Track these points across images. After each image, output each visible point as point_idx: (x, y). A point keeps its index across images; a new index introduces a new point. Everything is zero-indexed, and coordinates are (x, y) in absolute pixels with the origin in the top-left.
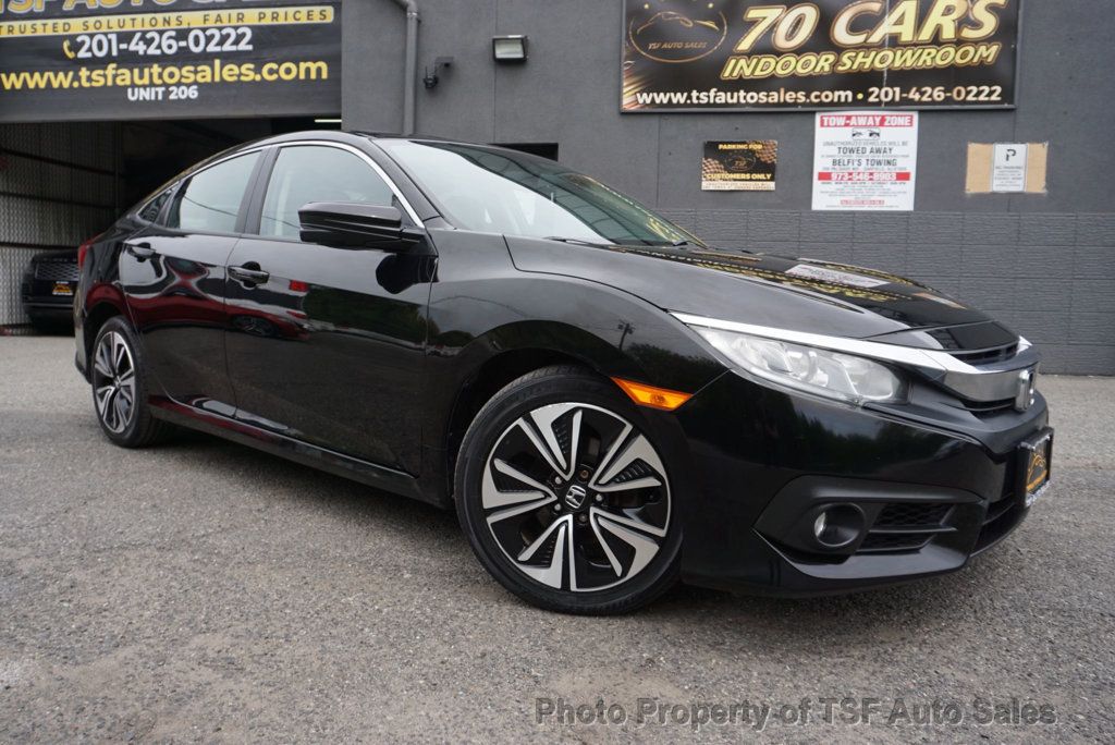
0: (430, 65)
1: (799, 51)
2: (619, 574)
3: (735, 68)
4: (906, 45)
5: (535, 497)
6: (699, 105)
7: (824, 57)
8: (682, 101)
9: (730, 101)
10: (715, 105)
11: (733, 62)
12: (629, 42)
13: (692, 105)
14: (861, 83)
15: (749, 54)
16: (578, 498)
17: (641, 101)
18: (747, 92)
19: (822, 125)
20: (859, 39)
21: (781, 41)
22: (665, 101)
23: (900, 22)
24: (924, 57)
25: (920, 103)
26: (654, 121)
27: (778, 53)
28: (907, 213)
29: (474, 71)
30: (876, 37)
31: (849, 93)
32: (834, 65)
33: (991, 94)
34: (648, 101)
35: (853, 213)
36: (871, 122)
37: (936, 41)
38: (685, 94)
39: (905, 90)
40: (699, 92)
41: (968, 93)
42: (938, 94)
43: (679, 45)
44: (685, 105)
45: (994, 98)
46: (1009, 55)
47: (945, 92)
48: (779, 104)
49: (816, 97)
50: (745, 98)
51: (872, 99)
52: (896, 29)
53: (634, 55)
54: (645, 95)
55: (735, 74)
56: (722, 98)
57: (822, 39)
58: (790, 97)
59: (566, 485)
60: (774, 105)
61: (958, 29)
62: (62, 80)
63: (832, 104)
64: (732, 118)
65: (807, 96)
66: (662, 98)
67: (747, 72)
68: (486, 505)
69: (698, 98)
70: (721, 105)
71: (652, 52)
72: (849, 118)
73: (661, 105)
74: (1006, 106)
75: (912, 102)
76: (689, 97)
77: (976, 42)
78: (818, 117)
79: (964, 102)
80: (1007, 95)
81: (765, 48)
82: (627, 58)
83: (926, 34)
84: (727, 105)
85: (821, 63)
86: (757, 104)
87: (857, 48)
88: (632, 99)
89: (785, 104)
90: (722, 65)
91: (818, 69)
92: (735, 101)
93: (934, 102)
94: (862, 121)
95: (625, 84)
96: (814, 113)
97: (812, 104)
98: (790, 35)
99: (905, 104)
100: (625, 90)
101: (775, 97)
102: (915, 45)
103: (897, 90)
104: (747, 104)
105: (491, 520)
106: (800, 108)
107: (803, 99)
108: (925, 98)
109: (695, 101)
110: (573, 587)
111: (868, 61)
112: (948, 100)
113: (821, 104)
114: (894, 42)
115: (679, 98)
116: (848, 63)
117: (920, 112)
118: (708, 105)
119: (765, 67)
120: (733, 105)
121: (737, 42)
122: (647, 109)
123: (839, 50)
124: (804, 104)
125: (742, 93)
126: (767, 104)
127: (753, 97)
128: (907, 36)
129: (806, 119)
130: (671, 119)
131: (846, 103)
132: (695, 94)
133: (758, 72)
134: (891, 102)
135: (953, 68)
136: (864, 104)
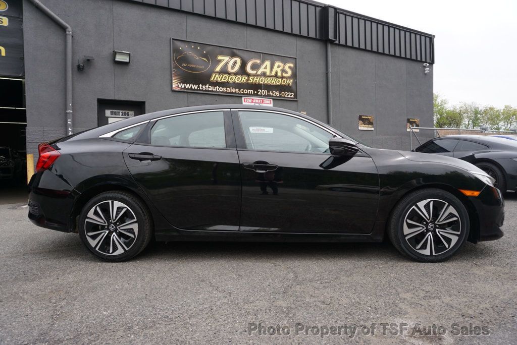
0: (80, 57)
1: (236, 74)
2: (447, 247)
3: (215, 78)
4: (268, 76)
5: (421, 229)
6: (202, 90)
7: (244, 77)
8: (196, 88)
9: (213, 90)
10: (208, 91)
11: (214, 75)
12: (174, 62)
13: (200, 90)
14: (256, 87)
15: (220, 73)
16: (432, 227)
17: (180, 87)
18: (219, 87)
19: (244, 102)
20: (254, 72)
21: (230, 70)
22: (190, 87)
23: (266, 68)
24: (273, 81)
25: (273, 96)
26: (186, 95)
27: (229, 74)
28: (272, 134)
29: (102, 64)
30: (259, 72)
31: (252, 91)
32: (248, 80)
33: (290, 95)
34: (183, 87)
35: (256, 133)
36: (259, 102)
37: (276, 76)
38: (197, 86)
39: (268, 92)
40: (202, 85)
41: (288, 95)
42: (277, 94)
43: (194, 66)
44: (197, 90)
45: (292, 97)
46: (295, 83)
47: (279, 93)
48: (230, 93)
49: (242, 91)
50: (218, 89)
51: (259, 94)
52: (265, 70)
53: (176, 67)
54: (181, 84)
55: (215, 80)
56: (211, 88)
57: (243, 71)
58: (234, 90)
59: (427, 223)
60: (228, 93)
61: (282, 73)
63: (247, 94)
64: (214, 96)
65: (239, 91)
66: (188, 86)
67: (219, 80)
68: (405, 234)
69: (202, 87)
70: (210, 91)
71: (183, 67)
72: (253, 100)
73: (188, 89)
74: (295, 99)
75: (270, 96)
76: (199, 87)
77: (287, 78)
78: (243, 98)
79: (284, 97)
80: (296, 96)
81: (224, 71)
82: (173, 69)
83: (273, 74)
84: (212, 91)
85: (243, 79)
86: (223, 92)
87: (254, 75)
88: (176, 85)
89: (232, 93)
90: (210, 76)
91: (242, 81)
92: (215, 90)
93: (276, 96)
94: (257, 101)
95: (173, 79)
96: (242, 97)
97: (241, 94)
98: (233, 68)
99: (268, 96)
100: (174, 81)
101: (229, 90)
102: (271, 77)
103: (266, 91)
104: (219, 92)
105: (407, 238)
106: (237, 95)
107: (238, 92)
108: (274, 95)
109: (201, 89)
110: (434, 254)
111: (258, 80)
112: (280, 96)
113: (244, 94)
114: (264, 74)
115: (195, 87)
116: (252, 80)
117: (273, 99)
118: (206, 90)
119: (224, 78)
120: (214, 91)
121: (215, 68)
122: (183, 90)
123: (249, 75)
124: (238, 93)
125: (217, 87)
126: (226, 92)
127: (221, 89)
128: (268, 73)
129: (240, 98)
130: (192, 95)
131: (251, 94)
132: (201, 86)
133: (222, 80)
134: (265, 95)
135: (281, 85)
136: (256, 95)
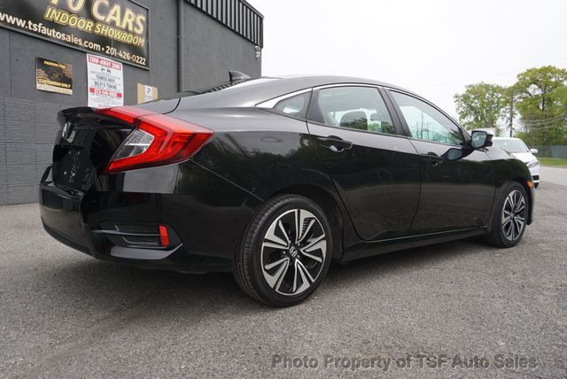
1: (79, 15)
3: (51, 14)
4: (118, 28)
6: (32, 31)
7: (89, 23)
8: (23, 26)
9: (48, 34)
10: (40, 34)
11: (50, 9)
13: (28, 30)
14: (104, 41)
15: (58, 8)
18: (56, 31)
19: (89, 61)
20: (102, 18)
21: (71, 6)
22: (13, 22)
23: (115, 15)
24: (123, 36)
25: (122, 59)
26: (6, 35)
27: (70, 13)
30: (108, 20)
31: (99, 46)
32: (94, 28)
33: (141, 61)
34: (2, 19)
36: (107, 64)
37: (127, 30)
38: (25, 22)
39: (118, 51)
40: (33, 24)
41: (136, 59)
42: (128, 56)
44: (24, 28)
45: (144, 63)
46: (147, 45)
47: (130, 56)
48: (70, 43)
49: (87, 44)
50: (55, 34)
51: (107, 52)
52: (114, 18)
55: (51, 18)
56: (45, 31)
57: (87, 12)
58: (76, 40)
60: (68, 43)
61: (133, 28)
63: (92, 50)
64: (49, 44)
65: (83, 43)
66: (11, 19)
67: (57, 19)
69: (32, 26)
70: (43, 35)
72: (100, 60)
73: (10, 24)
74: (146, 68)
76: (27, 24)
77: (139, 35)
78: (88, 55)
79: (135, 63)
80: (147, 63)
81: (64, 7)
83: (124, 26)
84: (46, 36)
85: (88, 25)
86: (60, 40)
87: (102, 22)
89: (73, 44)
90: (44, 10)
91: (86, 28)
92: (50, 34)
93: (127, 60)
94: (105, 63)
96: (86, 53)
97: (85, 47)
98: (74, 4)
99: (116, 58)
101: (69, 39)
102: (121, 29)
103: (116, 50)
104: (56, 39)
106: (80, 49)
107: (81, 44)
108: (124, 57)
109: (30, 28)
111: (106, 31)
112: (131, 60)
113: (88, 48)
114: (113, 24)
115: (21, 23)
116: (100, 30)
117: (123, 63)
118: (37, 33)
119: (64, 18)
120: (49, 37)
122: (3, 25)
123: (95, 21)
124: (81, 46)
125: (54, 31)
126: (65, 42)
127: (59, 36)
128: (118, 24)
129: (83, 54)
130: (16, 36)
131: (97, 51)
132: (30, 23)
133: (61, 21)
134: (113, 56)
135: (132, 45)
136: (103, 53)
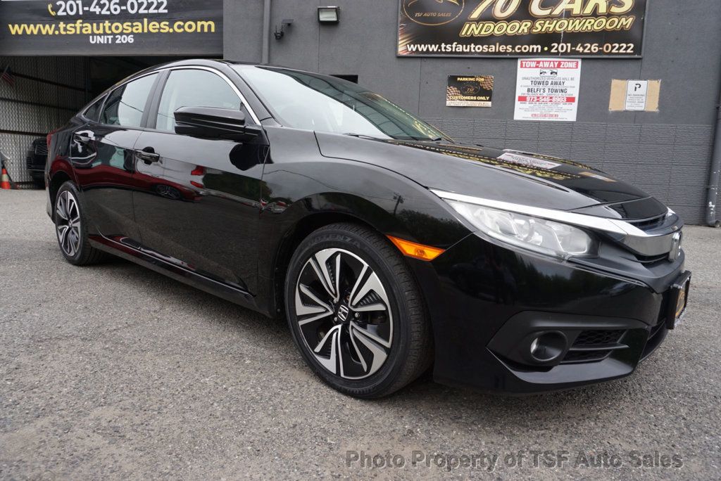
0: (278, 25)
1: (509, 20)
3: (470, 30)
4: (576, 17)
6: (446, 53)
7: (524, 24)
8: (435, 50)
9: (465, 50)
10: (456, 53)
11: (468, 25)
12: (403, 12)
13: (442, 52)
14: (547, 40)
15: (478, 21)
16: (344, 314)
17: (410, 50)
18: (476, 45)
19: (522, 67)
20: (547, 12)
21: (498, 13)
22: (425, 50)
23: (572, 2)
24: (587, 24)
25: (583, 53)
26: (418, 62)
27: (496, 20)
28: (573, 123)
29: (306, 29)
30: (557, 11)
31: (539, 47)
32: (530, 29)
33: (627, 48)
34: (414, 50)
35: (539, 122)
36: (552, 65)
37: (595, 14)
38: (437, 46)
39: (574, 45)
40: (446, 44)
41: (613, 48)
42: (595, 48)
43: (434, 15)
44: (437, 52)
45: (629, 51)
46: (640, 24)
47: (598, 47)
48: (495, 53)
49: (519, 49)
50: (474, 49)
51: (553, 51)
52: (570, 7)
53: (406, 20)
54: (412, 46)
55: (468, 33)
56: (460, 48)
57: (523, 12)
58: (502, 48)
60: (492, 53)
61: (609, 7)
62: (48, 29)
63: (528, 53)
64: (466, 61)
65: (513, 48)
66: (423, 48)
67: (476, 32)
68: (298, 314)
69: (445, 48)
70: (459, 53)
71: (418, 19)
72: (538, 62)
73: (422, 52)
74: (636, 56)
75: (578, 53)
76: (440, 48)
77: (619, 16)
78: (519, 61)
79: (610, 53)
80: (637, 49)
81: (488, 17)
82: (401, 22)
83: (588, 10)
84: (463, 53)
85: (523, 27)
86: (482, 53)
87: (545, 18)
88: (404, 48)
89: (499, 53)
90: (461, 27)
91: (520, 31)
92: (468, 50)
93: (591, 53)
94: (546, 65)
95: (400, 39)
96: (517, 59)
97: (516, 53)
98: (504, 9)
99: (574, 54)
100: (400, 43)
101: (493, 49)
102: (582, 17)
103: (569, 45)
104: (476, 52)
105: (301, 323)
106: (508, 56)
107: (511, 50)
108: (586, 51)
109: (443, 50)
111: (552, 26)
112: (600, 52)
113: (522, 53)
114: (568, 14)
115: (434, 48)
116: (539, 29)
117: (583, 59)
118: (451, 52)
119: (488, 29)
120: (467, 53)
121: (470, 13)
122: (413, 55)
123: (534, 19)
124: (510, 53)
125: (473, 46)
126: (488, 53)
127: (479, 48)
128: (577, 11)
129: (512, 62)
130: (428, 61)
131: (537, 53)
132: (443, 45)
133: (483, 33)
134: (566, 53)
135: (604, 31)
136: (548, 54)
